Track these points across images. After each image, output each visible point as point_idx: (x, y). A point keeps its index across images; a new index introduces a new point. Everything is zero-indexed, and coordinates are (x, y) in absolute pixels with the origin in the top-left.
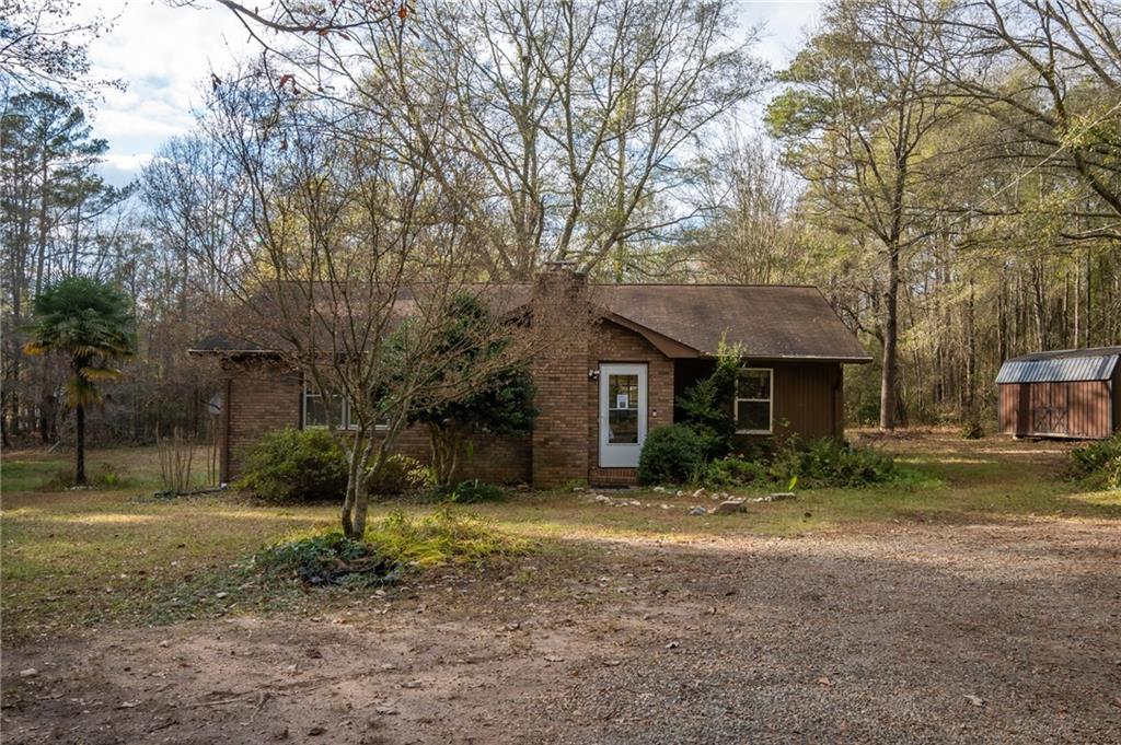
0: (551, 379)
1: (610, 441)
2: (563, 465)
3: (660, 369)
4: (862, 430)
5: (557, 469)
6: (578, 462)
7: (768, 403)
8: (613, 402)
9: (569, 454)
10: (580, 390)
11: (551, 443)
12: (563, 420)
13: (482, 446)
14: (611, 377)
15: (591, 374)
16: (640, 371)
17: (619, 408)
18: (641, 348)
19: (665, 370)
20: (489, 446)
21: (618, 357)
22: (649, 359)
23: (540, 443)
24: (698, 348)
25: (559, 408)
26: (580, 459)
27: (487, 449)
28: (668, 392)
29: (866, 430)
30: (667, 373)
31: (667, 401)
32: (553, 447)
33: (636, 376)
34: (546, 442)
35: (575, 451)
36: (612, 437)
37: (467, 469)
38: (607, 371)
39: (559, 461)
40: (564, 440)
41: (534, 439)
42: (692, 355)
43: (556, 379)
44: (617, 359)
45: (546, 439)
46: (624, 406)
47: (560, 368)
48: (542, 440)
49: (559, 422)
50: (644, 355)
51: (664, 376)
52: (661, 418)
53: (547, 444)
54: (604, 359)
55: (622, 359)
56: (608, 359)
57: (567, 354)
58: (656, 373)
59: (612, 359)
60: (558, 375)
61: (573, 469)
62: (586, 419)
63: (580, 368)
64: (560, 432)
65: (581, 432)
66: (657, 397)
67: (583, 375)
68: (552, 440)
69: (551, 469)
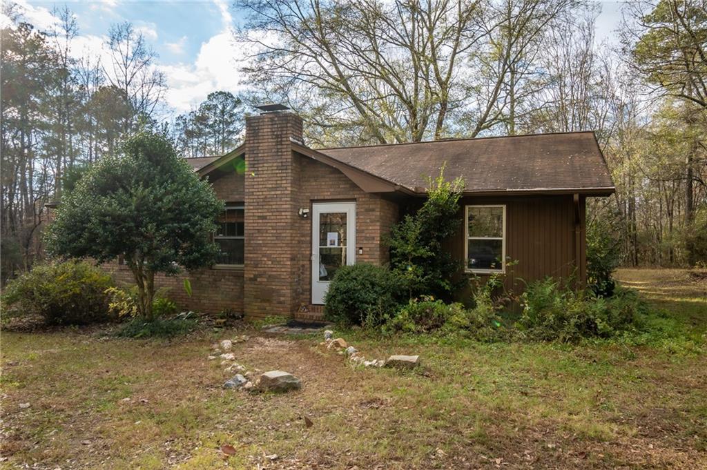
0: (260, 218)
1: (321, 279)
2: (268, 301)
3: (367, 206)
4: (692, 270)
5: (265, 304)
6: (282, 299)
7: (501, 241)
8: (323, 240)
9: (273, 291)
10: (284, 228)
11: (259, 279)
12: (269, 257)
13: (215, 280)
14: (322, 215)
15: (300, 213)
16: (349, 209)
17: (329, 246)
18: (348, 186)
19: (371, 207)
20: (220, 280)
21: (327, 195)
22: (356, 196)
23: (251, 279)
24: (393, 181)
25: (265, 245)
26: (284, 296)
27: (218, 283)
28: (375, 230)
29: (697, 270)
30: (373, 210)
31: (373, 238)
32: (261, 283)
33: (346, 213)
34: (254, 279)
35: (278, 287)
36: (323, 275)
37: (205, 301)
38: (319, 209)
39: (266, 296)
40: (270, 276)
41: (245, 276)
42: (390, 189)
43: (264, 218)
44: (326, 198)
45: (255, 275)
46: (334, 244)
47: (267, 207)
48: (252, 276)
49: (265, 259)
50: (351, 193)
51: (371, 213)
52: (367, 256)
53: (256, 280)
54: (316, 198)
55: (330, 198)
56: (319, 198)
57: (273, 193)
58: (362, 210)
59: (322, 198)
60: (264, 214)
61: (278, 305)
62: (289, 256)
63: (285, 206)
64: (267, 269)
65: (284, 269)
66: (364, 235)
67: (287, 213)
68: (260, 276)
69: (259, 304)
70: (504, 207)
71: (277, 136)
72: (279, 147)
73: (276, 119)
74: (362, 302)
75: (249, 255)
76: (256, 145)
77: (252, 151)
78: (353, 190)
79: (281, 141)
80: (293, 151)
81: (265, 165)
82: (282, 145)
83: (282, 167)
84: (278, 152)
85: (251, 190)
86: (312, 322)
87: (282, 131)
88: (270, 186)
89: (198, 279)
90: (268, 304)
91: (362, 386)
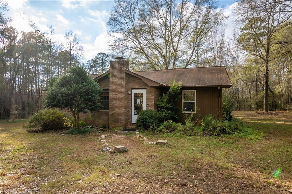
0: (114, 94)
1: (135, 115)
2: (117, 122)
4: (258, 112)
5: (116, 123)
6: (122, 121)
8: (135, 102)
9: (119, 119)
10: (122, 98)
11: (114, 115)
12: (117, 107)
13: (100, 115)
14: (135, 94)
15: (128, 93)
16: (144, 92)
17: (137, 104)
18: (144, 84)
19: (151, 91)
20: (101, 115)
21: (137, 87)
22: (146, 87)
23: (111, 115)
24: (159, 82)
25: (116, 103)
26: (122, 120)
27: (100, 116)
28: (153, 99)
29: (259, 112)
30: (152, 92)
31: (152, 101)
32: (115, 116)
33: (143, 93)
34: (112, 115)
35: (120, 118)
36: (135, 113)
37: (96, 122)
38: (134, 92)
39: (116, 121)
40: (118, 114)
41: (110, 114)
42: (158, 85)
43: (116, 94)
44: (137, 88)
45: (113, 114)
46: (139, 103)
47: (117, 91)
48: (112, 114)
49: (116, 108)
50: (145, 86)
51: (151, 93)
52: (150, 107)
53: (113, 115)
54: (133, 88)
55: (138, 88)
56: (134, 88)
57: (119, 86)
58: (148, 92)
59: (135, 88)
60: (116, 93)
61: (120, 123)
62: (124, 107)
63: (123, 91)
64: (117, 112)
65: (122, 111)
66: (149, 100)
67: (123, 93)
68: (114, 114)
69: (114, 123)
70: (195, 91)
71: (120, 67)
72: (121, 71)
73: (120, 62)
74: (148, 123)
75: (111, 107)
76: (113, 70)
77: (112, 73)
78: (146, 85)
79: (122, 69)
80: (125, 72)
81: (116, 77)
82: (122, 70)
83: (122, 78)
84: (120, 73)
85: (112, 85)
86: (131, 129)
87: (122, 66)
88: (118, 84)
89: (94, 115)
90: (117, 123)
91: (148, 151)
